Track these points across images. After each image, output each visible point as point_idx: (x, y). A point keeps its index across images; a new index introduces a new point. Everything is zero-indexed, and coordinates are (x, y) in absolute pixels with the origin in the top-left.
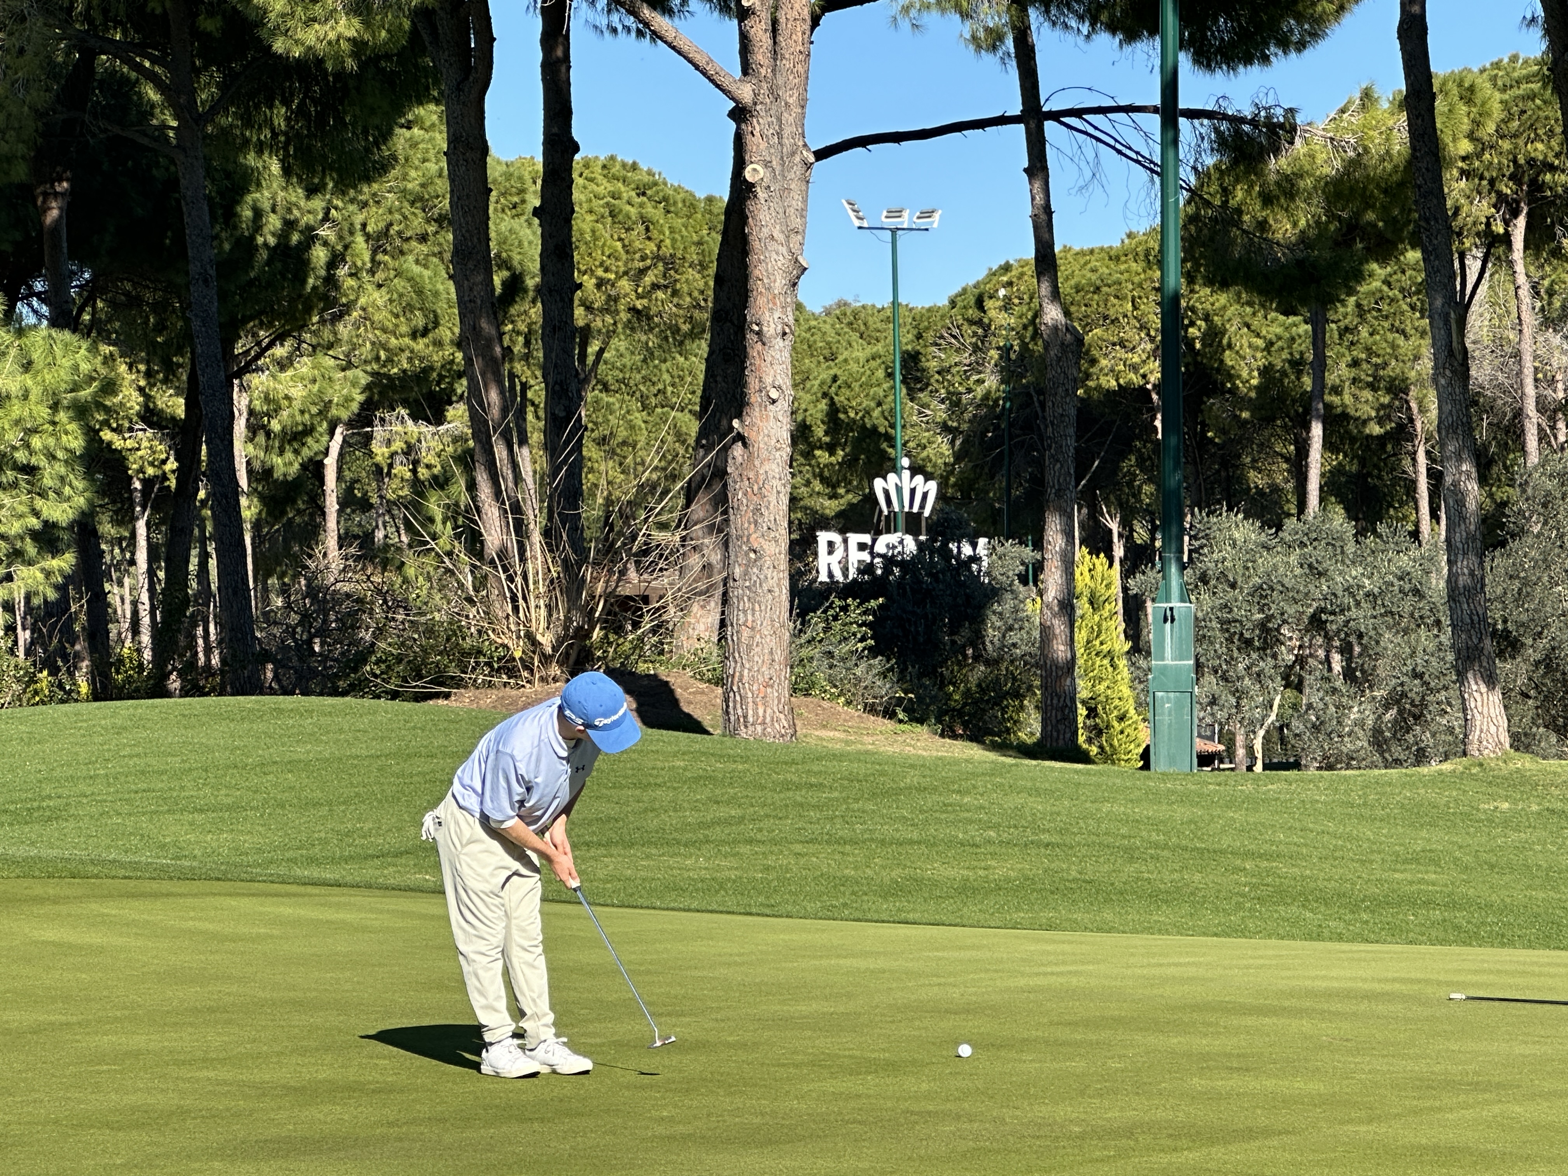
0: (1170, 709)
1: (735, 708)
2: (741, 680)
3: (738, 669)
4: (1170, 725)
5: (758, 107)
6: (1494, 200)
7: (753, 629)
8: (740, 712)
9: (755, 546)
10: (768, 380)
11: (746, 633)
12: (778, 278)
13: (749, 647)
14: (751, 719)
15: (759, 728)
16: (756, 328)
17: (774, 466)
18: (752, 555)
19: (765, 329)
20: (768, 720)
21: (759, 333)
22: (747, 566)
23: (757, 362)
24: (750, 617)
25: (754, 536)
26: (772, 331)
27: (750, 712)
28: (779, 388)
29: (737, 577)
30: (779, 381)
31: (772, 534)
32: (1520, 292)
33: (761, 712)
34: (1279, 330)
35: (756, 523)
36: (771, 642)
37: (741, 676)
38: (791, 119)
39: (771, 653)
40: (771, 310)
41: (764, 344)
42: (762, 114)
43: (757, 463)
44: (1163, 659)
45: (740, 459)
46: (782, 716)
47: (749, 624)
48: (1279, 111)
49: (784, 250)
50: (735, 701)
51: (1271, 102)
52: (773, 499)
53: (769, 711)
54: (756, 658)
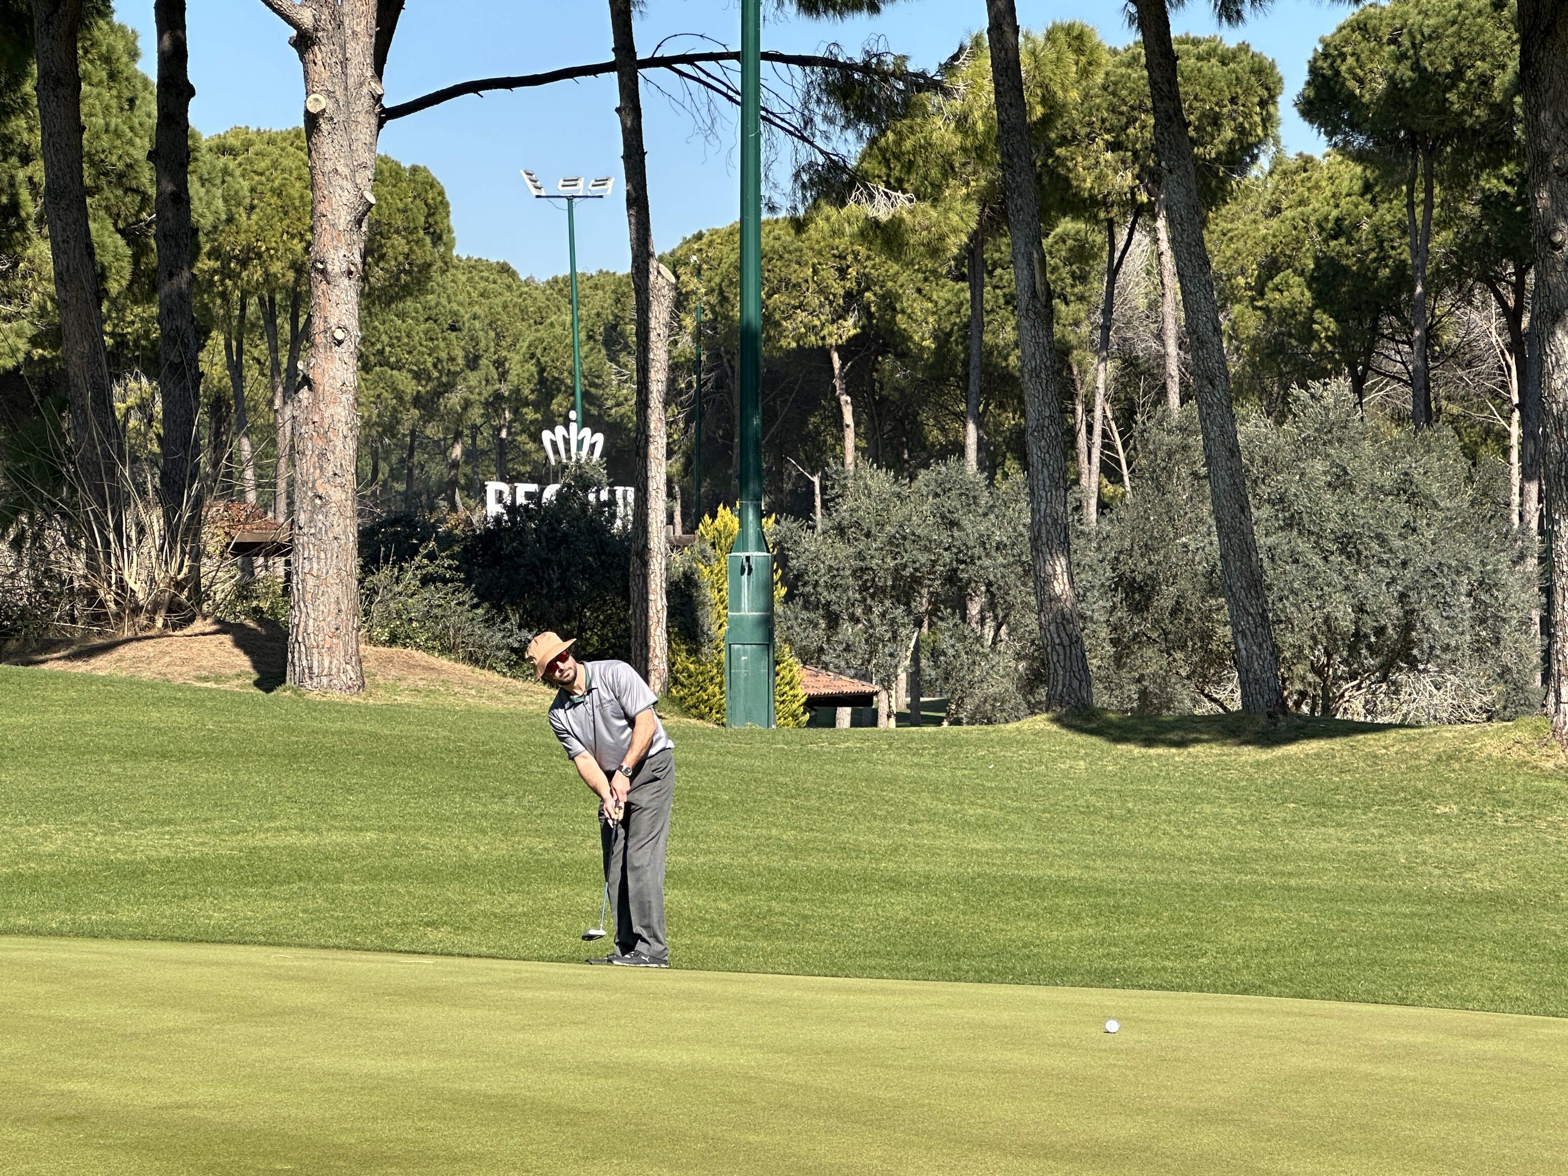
0: (746, 661)
1: (300, 659)
2: (305, 630)
3: (303, 619)
4: (746, 678)
5: (320, 34)
6: (1137, 170)
7: (318, 577)
8: (305, 663)
9: (321, 491)
10: (333, 321)
11: (311, 581)
12: (343, 213)
13: (315, 597)
14: (316, 671)
15: (325, 680)
16: (320, 266)
17: (340, 410)
18: (318, 501)
19: (330, 268)
20: (334, 671)
21: (323, 272)
22: (312, 512)
23: (322, 301)
24: (315, 565)
25: (319, 482)
26: (337, 270)
27: (315, 664)
28: (344, 329)
29: (302, 523)
30: (345, 322)
31: (338, 480)
32: (1163, 258)
33: (326, 663)
34: (948, 296)
35: (321, 468)
36: (336, 591)
37: (306, 625)
38: (359, 48)
39: (338, 603)
40: (336, 248)
41: (329, 283)
42: (324, 41)
43: (322, 406)
44: (739, 610)
45: (305, 403)
46: (349, 667)
47: (315, 572)
48: (889, 59)
49: (349, 185)
50: (300, 652)
51: (882, 49)
52: (339, 443)
53: (335, 662)
54: (322, 608)
